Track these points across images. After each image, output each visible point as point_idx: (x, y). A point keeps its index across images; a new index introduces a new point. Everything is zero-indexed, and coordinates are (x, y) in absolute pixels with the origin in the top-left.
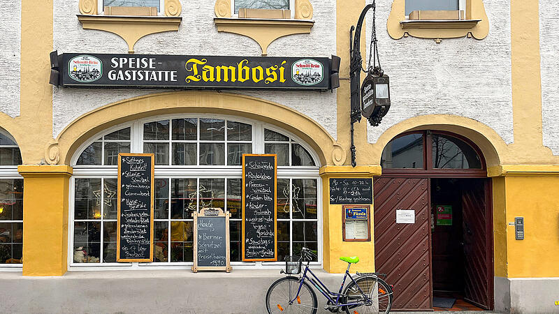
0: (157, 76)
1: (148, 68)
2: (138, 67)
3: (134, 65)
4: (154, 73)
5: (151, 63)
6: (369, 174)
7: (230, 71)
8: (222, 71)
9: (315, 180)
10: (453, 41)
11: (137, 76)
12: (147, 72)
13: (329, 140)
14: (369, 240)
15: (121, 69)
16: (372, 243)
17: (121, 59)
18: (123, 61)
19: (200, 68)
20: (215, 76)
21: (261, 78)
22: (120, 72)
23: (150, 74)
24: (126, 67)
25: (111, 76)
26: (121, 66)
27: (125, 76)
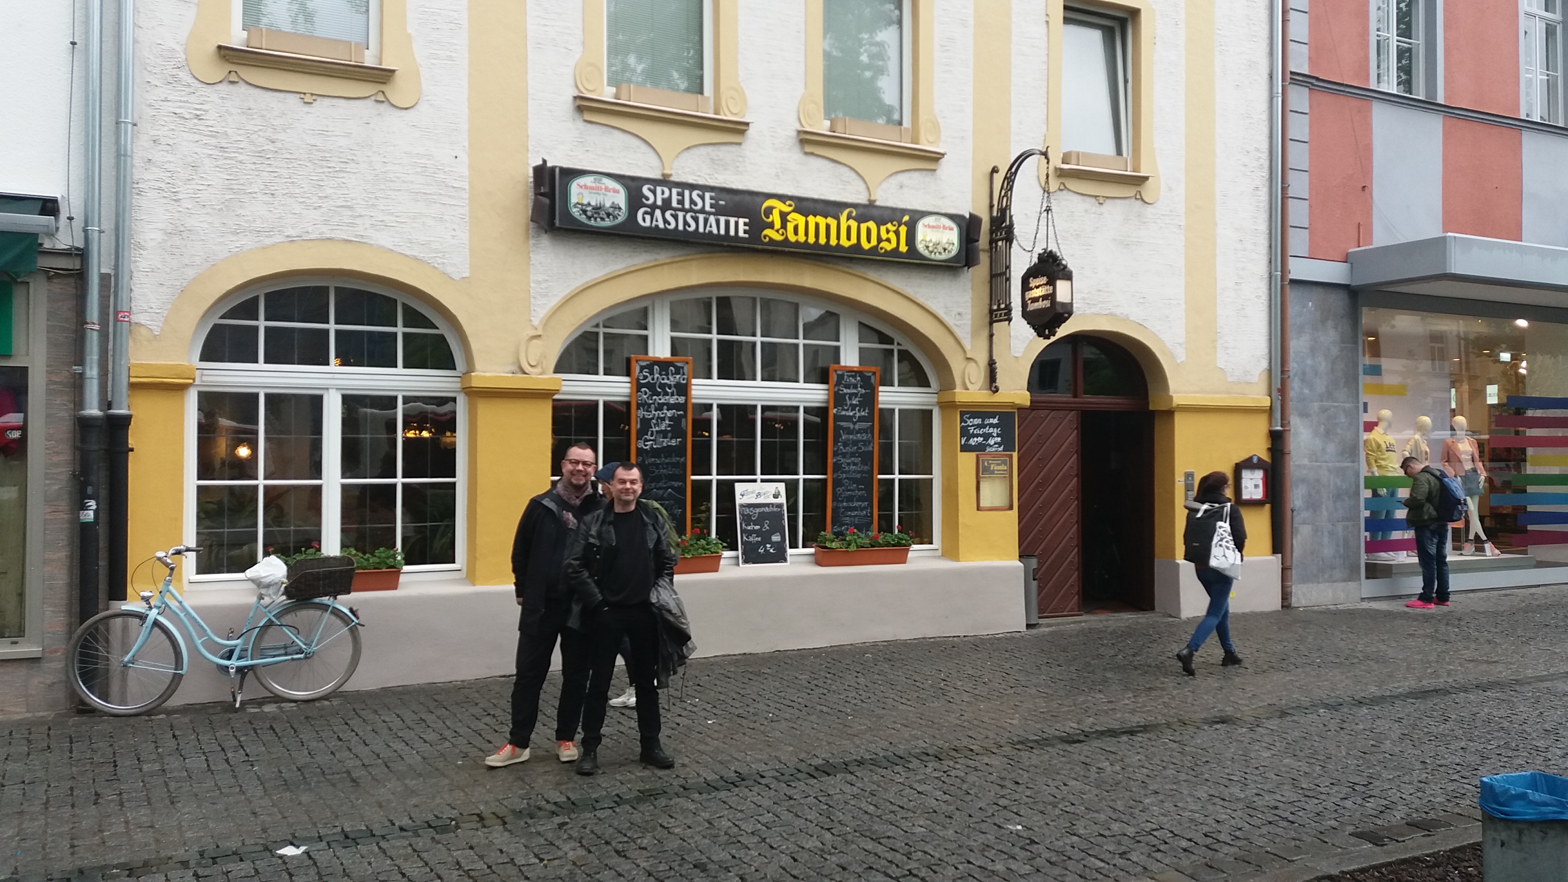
0: (716, 226)
1: (703, 211)
2: (687, 206)
3: (681, 202)
4: (712, 219)
5: (708, 201)
6: (1013, 405)
7: (828, 227)
8: (817, 225)
9: (930, 412)
10: (1118, 201)
11: (686, 223)
12: (701, 217)
13: (959, 349)
14: (1011, 508)
15: (658, 207)
16: (1015, 513)
17: (659, 189)
18: (663, 193)
19: (784, 216)
20: (806, 234)
21: (874, 242)
22: (658, 212)
23: (706, 221)
24: (666, 205)
25: (643, 220)
26: (659, 203)
27: (666, 221)
